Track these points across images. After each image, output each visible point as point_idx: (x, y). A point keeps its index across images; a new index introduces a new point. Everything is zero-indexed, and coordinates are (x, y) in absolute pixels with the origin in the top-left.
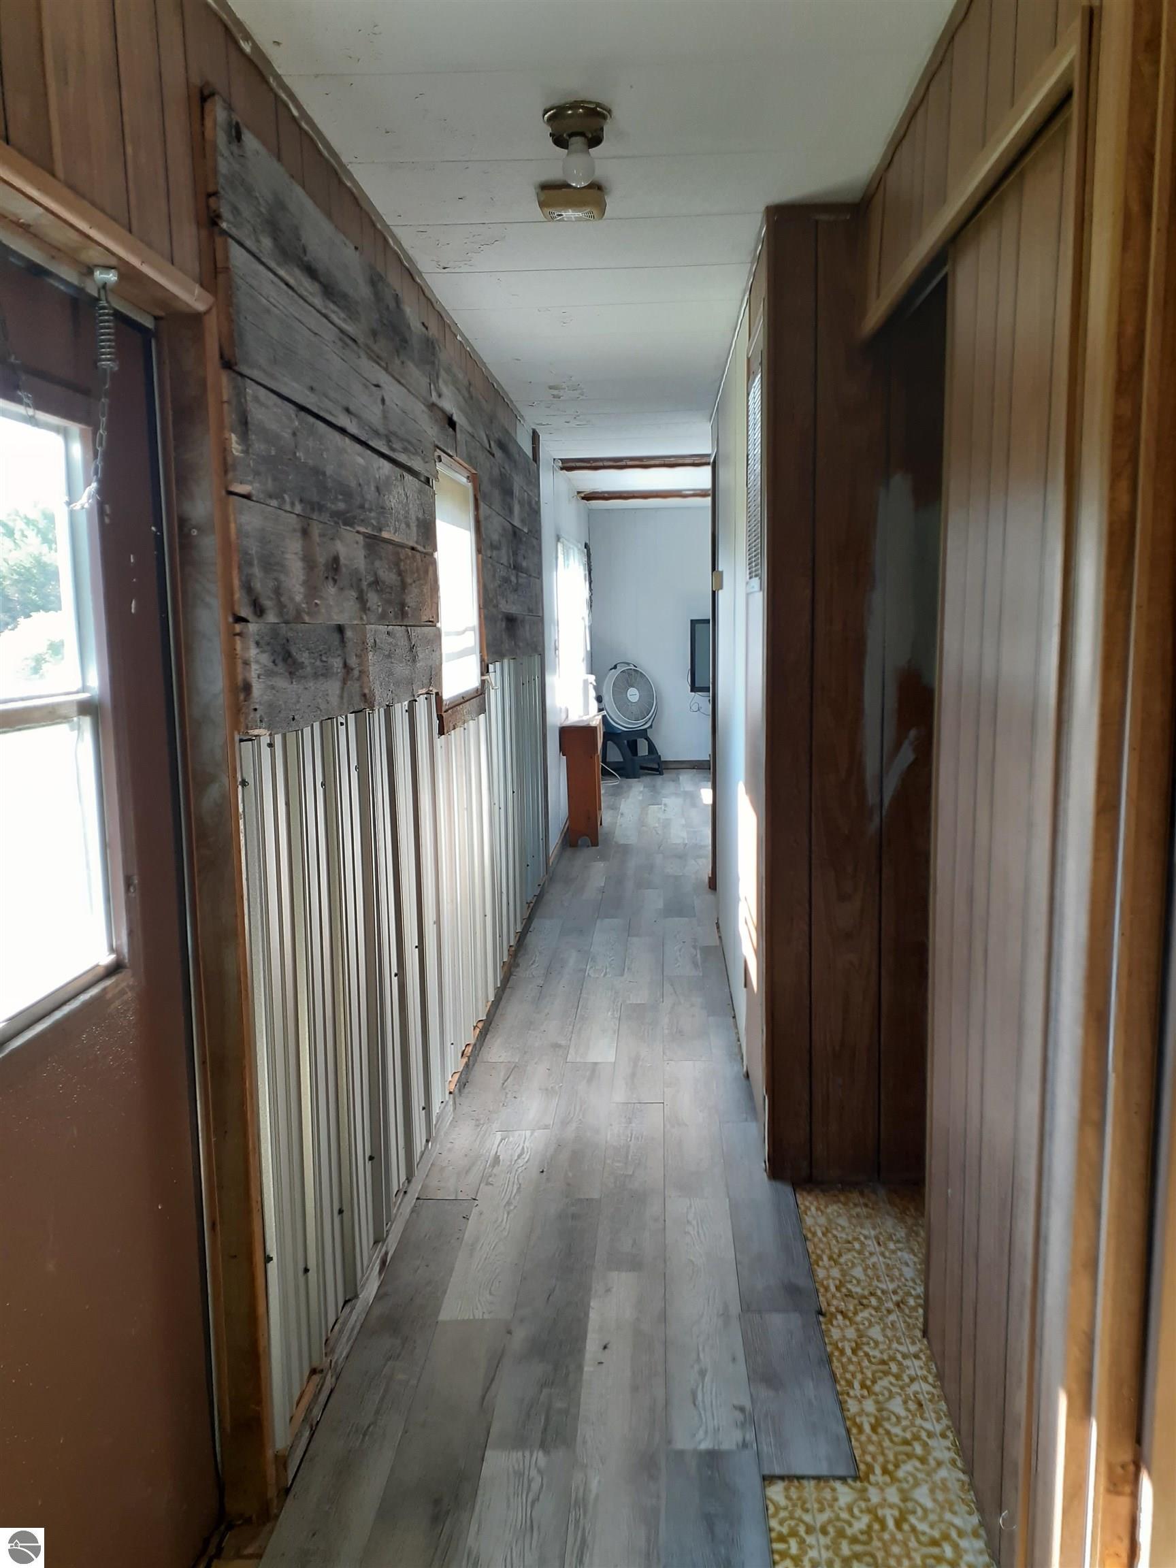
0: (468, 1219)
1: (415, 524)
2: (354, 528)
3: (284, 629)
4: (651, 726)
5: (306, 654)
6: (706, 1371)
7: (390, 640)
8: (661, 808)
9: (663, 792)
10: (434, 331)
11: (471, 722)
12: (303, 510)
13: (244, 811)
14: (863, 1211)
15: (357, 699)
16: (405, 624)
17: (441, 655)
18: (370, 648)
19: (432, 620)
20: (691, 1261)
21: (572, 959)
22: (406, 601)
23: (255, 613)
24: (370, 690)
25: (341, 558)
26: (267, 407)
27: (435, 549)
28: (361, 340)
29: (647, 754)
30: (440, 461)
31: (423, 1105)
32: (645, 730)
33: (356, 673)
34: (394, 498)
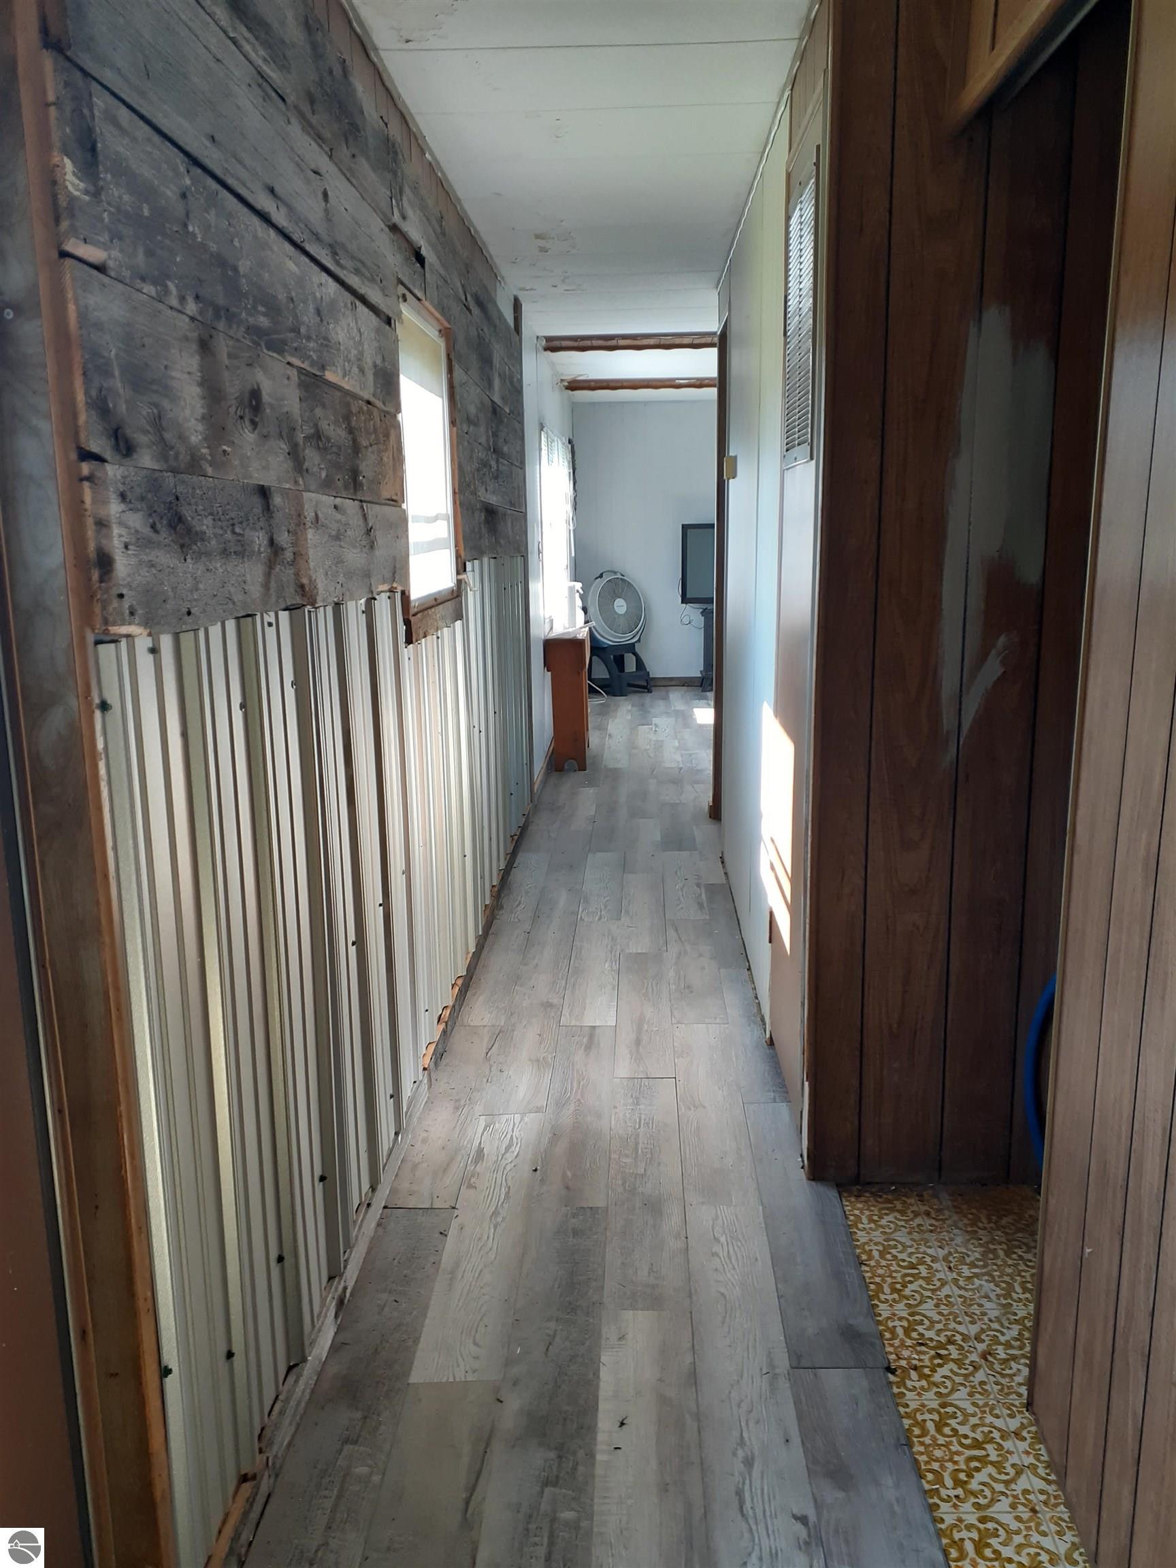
0: (446, 1236)
1: (372, 372)
2: (284, 358)
3: (169, 480)
4: (639, 641)
5: (208, 521)
6: (753, 1458)
7: (339, 516)
8: (652, 729)
9: (653, 710)
10: (395, 130)
11: (445, 629)
12: (201, 313)
13: (106, 748)
14: (927, 1223)
15: (290, 590)
16: (359, 498)
17: (407, 543)
18: (309, 524)
19: (394, 498)
20: (722, 1294)
21: (562, 899)
22: (360, 468)
23: (117, 448)
24: (310, 581)
25: (264, 393)
26: (134, 139)
27: (398, 409)
28: (291, 98)
29: (634, 670)
30: (405, 300)
31: (391, 1092)
32: (633, 644)
33: (288, 555)
34: (343, 330)
